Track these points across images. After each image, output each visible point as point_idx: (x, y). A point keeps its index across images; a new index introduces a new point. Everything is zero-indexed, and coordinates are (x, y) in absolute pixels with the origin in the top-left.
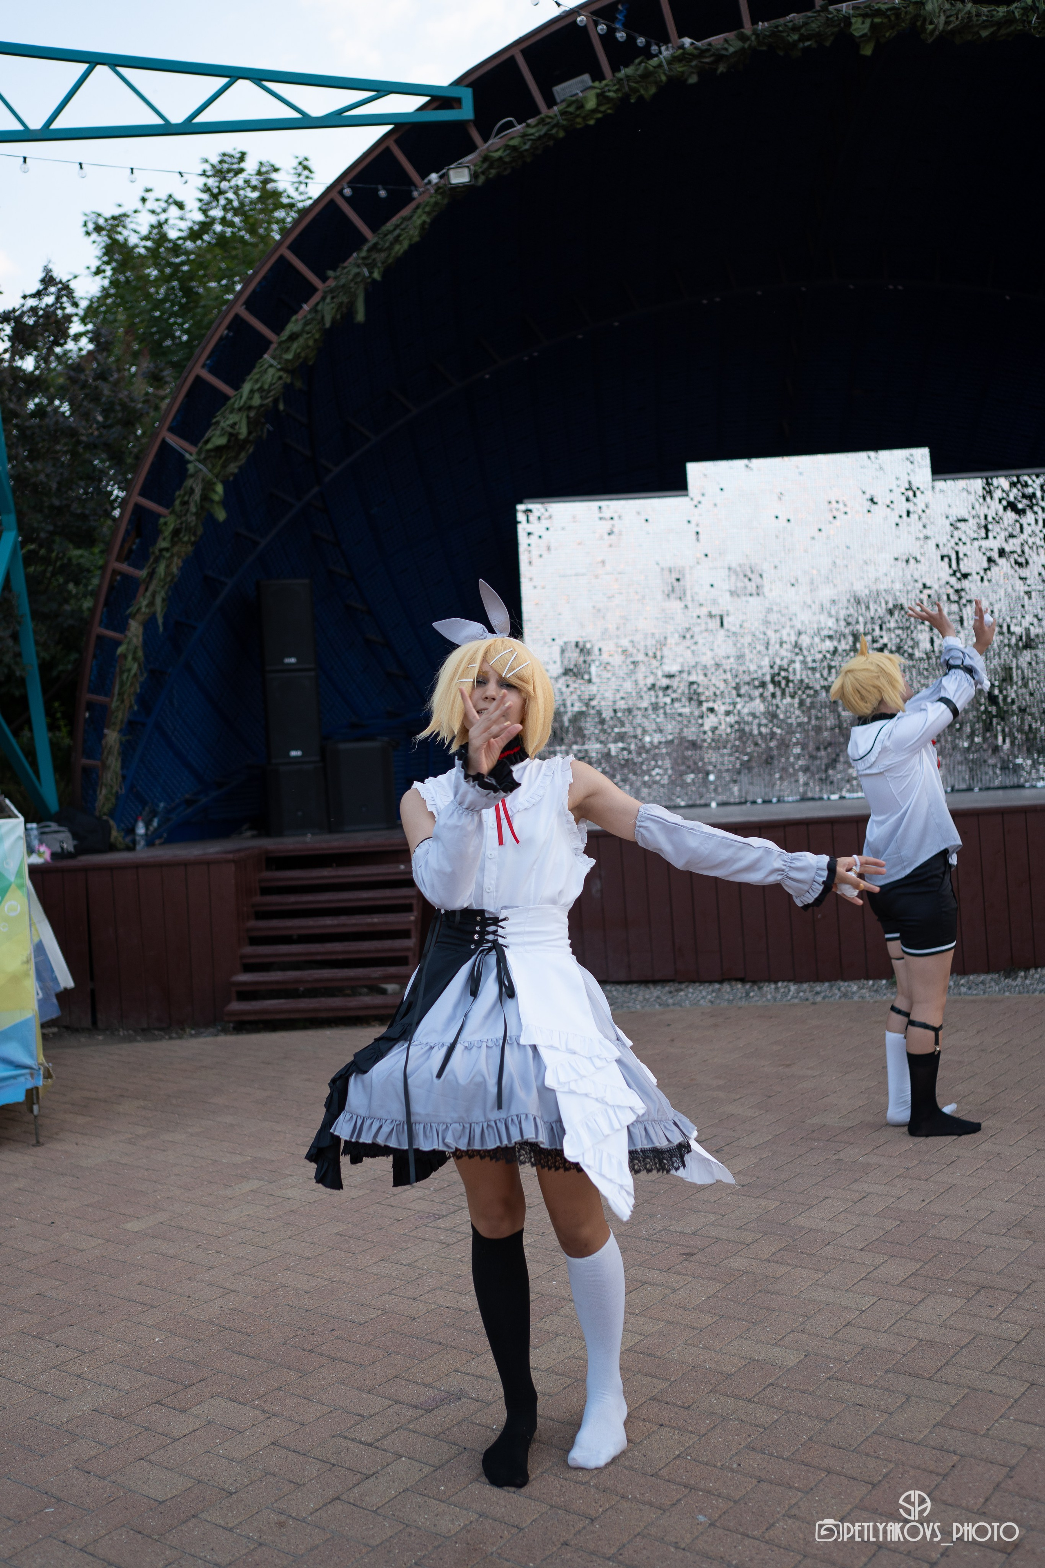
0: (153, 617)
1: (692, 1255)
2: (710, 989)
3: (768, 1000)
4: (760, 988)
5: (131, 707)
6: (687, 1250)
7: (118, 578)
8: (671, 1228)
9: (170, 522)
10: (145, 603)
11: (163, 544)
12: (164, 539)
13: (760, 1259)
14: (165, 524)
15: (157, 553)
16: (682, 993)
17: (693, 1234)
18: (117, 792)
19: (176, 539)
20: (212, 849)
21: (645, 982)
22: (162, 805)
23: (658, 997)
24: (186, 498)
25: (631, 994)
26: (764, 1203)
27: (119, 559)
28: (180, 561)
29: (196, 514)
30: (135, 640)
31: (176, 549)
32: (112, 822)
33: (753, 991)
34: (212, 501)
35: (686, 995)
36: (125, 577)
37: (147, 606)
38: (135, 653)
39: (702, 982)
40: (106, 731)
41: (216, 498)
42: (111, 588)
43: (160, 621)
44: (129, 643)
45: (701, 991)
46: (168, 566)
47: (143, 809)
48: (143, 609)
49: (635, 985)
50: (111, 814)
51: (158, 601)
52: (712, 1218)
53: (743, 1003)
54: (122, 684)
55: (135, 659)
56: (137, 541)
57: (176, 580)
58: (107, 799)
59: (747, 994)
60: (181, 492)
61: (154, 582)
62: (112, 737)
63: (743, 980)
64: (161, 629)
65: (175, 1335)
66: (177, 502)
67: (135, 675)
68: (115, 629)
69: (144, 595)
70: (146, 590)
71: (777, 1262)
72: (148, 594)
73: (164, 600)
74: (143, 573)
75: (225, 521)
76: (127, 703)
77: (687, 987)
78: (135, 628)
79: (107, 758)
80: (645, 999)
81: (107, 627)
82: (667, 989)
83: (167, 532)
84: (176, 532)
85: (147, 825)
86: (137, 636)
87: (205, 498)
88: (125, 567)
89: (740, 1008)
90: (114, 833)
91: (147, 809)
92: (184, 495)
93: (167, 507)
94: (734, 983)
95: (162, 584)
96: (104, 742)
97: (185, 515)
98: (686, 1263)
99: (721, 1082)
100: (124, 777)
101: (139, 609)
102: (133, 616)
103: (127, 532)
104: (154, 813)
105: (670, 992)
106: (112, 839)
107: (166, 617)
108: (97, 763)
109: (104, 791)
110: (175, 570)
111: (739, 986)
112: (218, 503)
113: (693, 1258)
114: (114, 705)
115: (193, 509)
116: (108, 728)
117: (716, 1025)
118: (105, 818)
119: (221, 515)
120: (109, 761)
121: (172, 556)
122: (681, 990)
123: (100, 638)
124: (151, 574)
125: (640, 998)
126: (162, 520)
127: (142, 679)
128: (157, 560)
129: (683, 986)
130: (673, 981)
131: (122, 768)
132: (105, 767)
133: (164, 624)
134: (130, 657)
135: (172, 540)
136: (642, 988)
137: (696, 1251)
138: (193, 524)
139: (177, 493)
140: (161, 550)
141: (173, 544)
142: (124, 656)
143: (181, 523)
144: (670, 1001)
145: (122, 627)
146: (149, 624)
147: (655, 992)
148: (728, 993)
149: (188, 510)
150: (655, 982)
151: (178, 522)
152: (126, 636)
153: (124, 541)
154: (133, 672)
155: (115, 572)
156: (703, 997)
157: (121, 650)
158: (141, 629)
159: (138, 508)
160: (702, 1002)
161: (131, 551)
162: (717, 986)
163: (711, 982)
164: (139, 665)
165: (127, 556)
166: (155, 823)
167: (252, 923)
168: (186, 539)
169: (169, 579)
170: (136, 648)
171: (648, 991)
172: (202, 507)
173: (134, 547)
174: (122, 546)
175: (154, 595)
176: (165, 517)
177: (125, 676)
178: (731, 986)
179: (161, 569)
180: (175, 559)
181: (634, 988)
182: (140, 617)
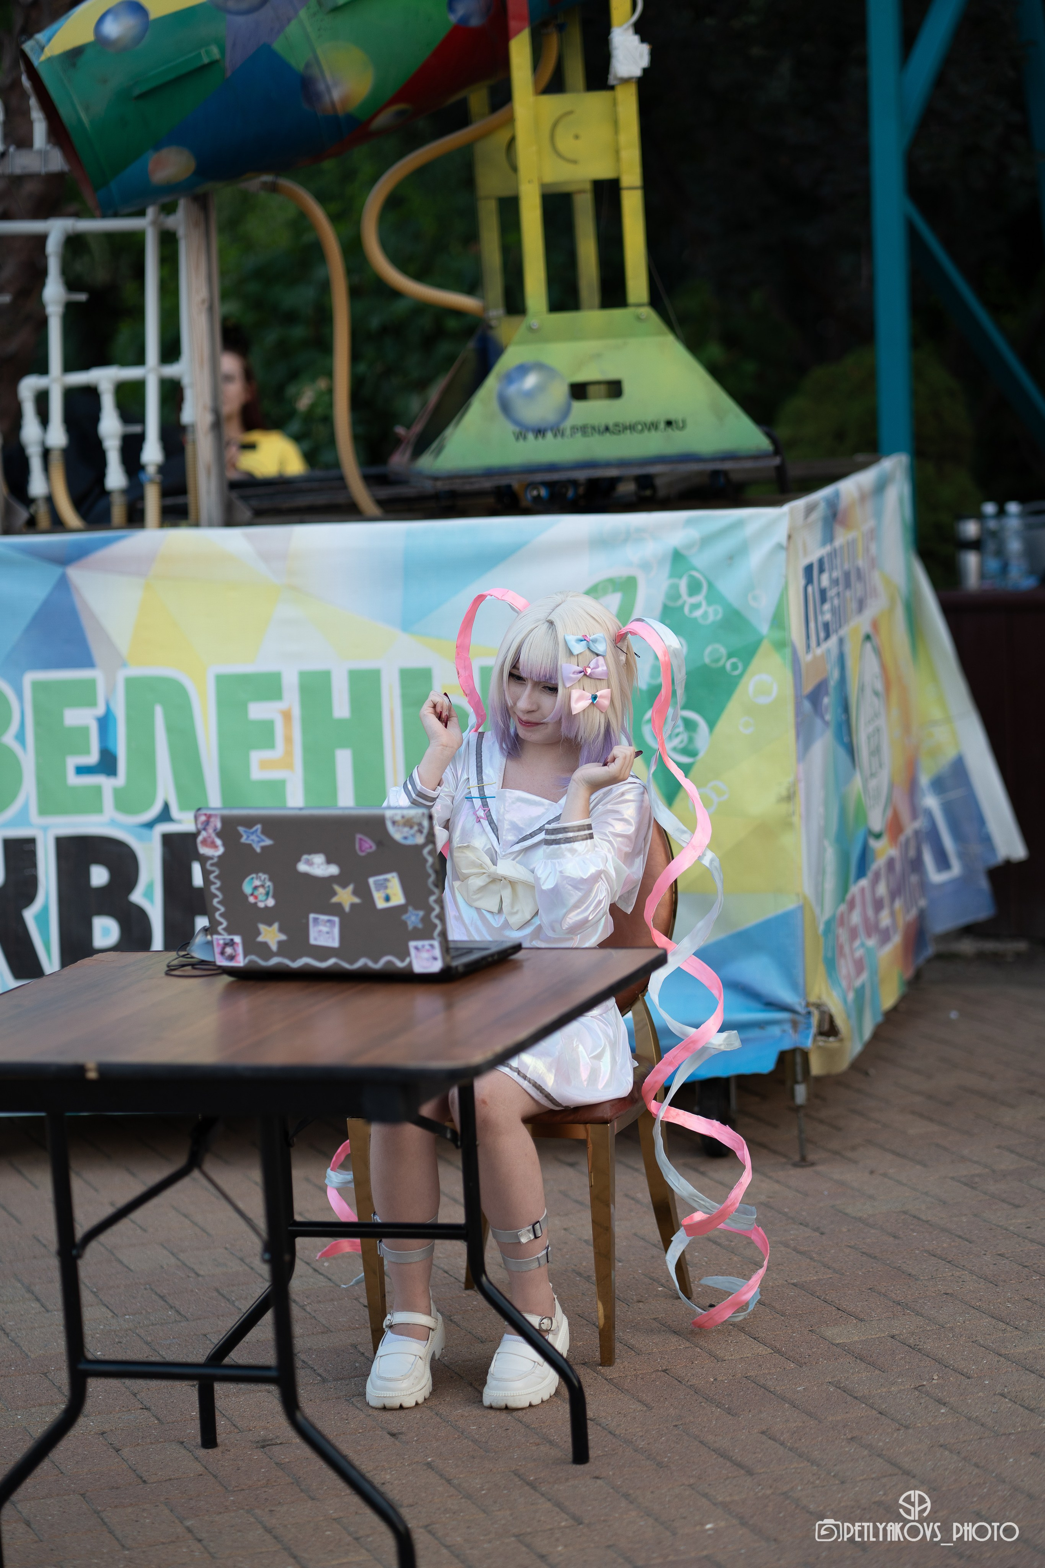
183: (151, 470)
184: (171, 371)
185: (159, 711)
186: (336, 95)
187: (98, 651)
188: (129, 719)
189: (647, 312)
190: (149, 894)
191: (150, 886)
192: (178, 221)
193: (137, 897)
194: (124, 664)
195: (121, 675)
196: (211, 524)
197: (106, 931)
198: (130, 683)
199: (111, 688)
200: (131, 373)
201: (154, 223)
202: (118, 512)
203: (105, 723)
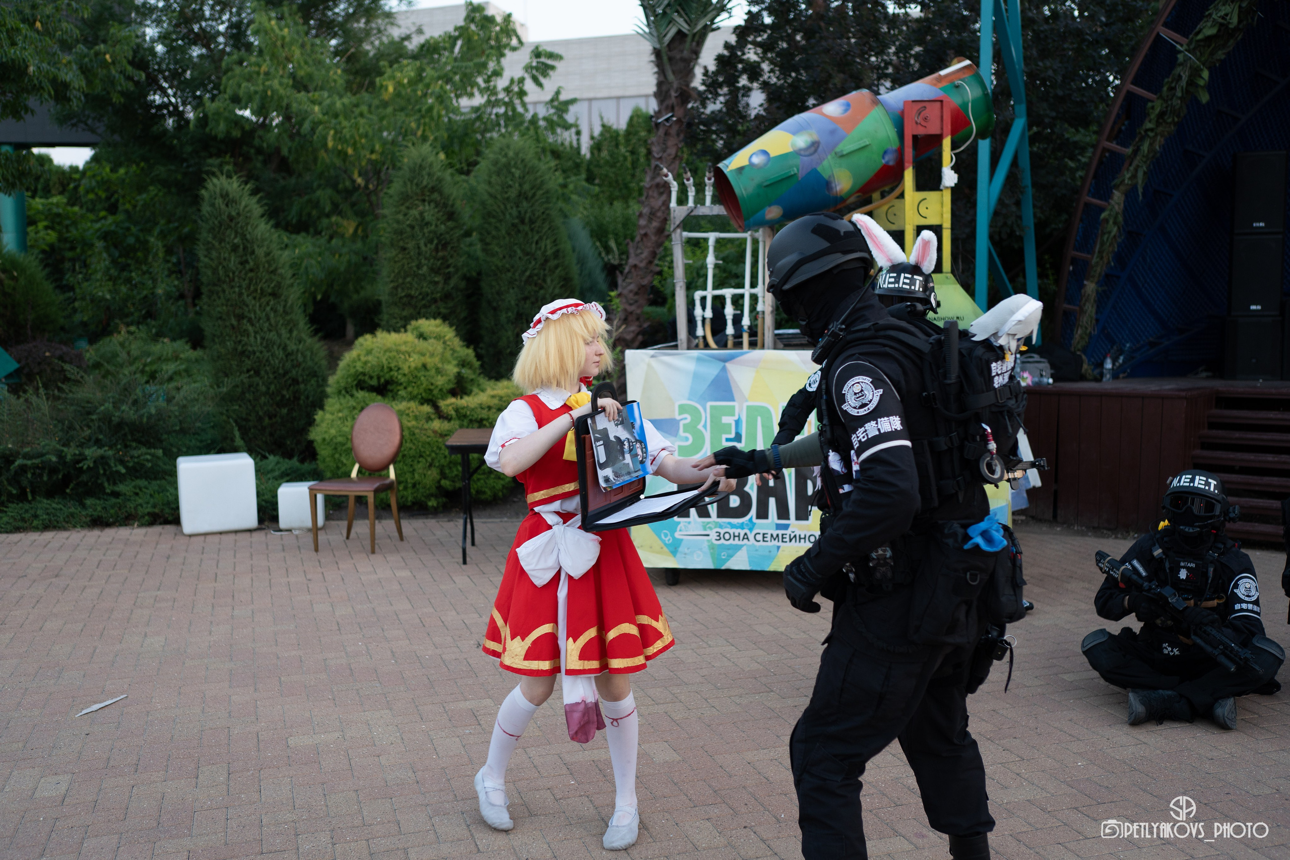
0: (1134, 188)
5: (1109, 263)
7: (1107, 154)
9: (1158, 106)
10: (1128, 176)
11: (1149, 125)
12: (1150, 121)
14: (1153, 108)
15: (1143, 133)
18: (1090, 333)
19: (1161, 121)
20: (1168, 386)
22: (1128, 345)
24: (1173, 85)
27: (1109, 139)
28: (1162, 140)
29: (1180, 98)
30: (1116, 207)
31: (1160, 129)
32: (1084, 357)
34: (1197, 86)
36: (1113, 153)
37: (1130, 179)
38: (1116, 218)
40: (1085, 282)
41: (1202, 83)
42: (1101, 162)
43: (1140, 190)
44: (1111, 210)
46: (1151, 144)
47: (1112, 347)
48: (1126, 181)
50: (1084, 350)
51: (1140, 174)
54: (1102, 244)
55: (1115, 223)
56: (1126, 123)
57: (1158, 155)
58: (1082, 338)
60: (1170, 80)
61: (1138, 158)
62: (1090, 287)
64: (1141, 198)
65: (1094, 764)
66: (1165, 89)
67: (1115, 236)
68: (1100, 199)
69: (1128, 170)
70: (1130, 165)
72: (1132, 168)
73: (1145, 173)
74: (1129, 151)
75: (1208, 103)
76: (1105, 260)
78: (1118, 196)
79: (1084, 304)
81: (1094, 197)
83: (1153, 116)
84: (1162, 115)
85: (1114, 362)
86: (1118, 204)
87: (1191, 83)
88: (1113, 146)
90: (1085, 366)
91: (1115, 347)
92: (1172, 82)
93: (1156, 94)
95: (1144, 159)
96: (1083, 291)
97: (1171, 99)
100: (1097, 320)
101: (1124, 180)
102: (1116, 187)
103: (1118, 115)
104: (1121, 352)
106: (1083, 370)
107: (1144, 189)
108: (1077, 308)
109: (1080, 332)
110: (1157, 148)
112: (1202, 87)
114: (1094, 260)
115: (1179, 94)
116: (1088, 280)
118: (1078, 353)
119: (1204, 98)
120: (1086, 307)
121: (1156, 135)
123: (1087, 205)
124: (1136, 152)
126: (1150, 104)
127: (1119, 240)
128: (1142, 139)
131: (1097, 313)
132: (1082, 311)
133: (1144, 194)
134: (1111, 222)
135: (1157, 121)
138: (1177, 107)
139: (1166, 80)
140: (1147, 130)
141: (1158, 124)
142: (1106, 221)
143: (1167, 107)
145: (1106, 196)
146: (1130, 195)
149: (1174, 95)
151: (1165, 105)
152: (1109, 204)
153: (1115, 123)
154: (1113, 234)
155: (1105, 150)
157: (1104, 215)
158: (1123, 198)
159: (1129, 93)
161: (1120, 131)
164: (1119, 228)
165: (1117, 136)
166: (1121, 360)
167: (1198, 452)
168: (1170, 120)
169: (1151, 155)
170: (1117, 214)
172: (1187, 91)
173: (1123, 128)
174: (1113, 128)
175: (1136, 170)
176: (1152, 101)
177: (1106, 237)
179: (1145, 147)
180: (1159, 138)
182: (1122, 188)
183: (746, 328)
184: (754, 291)
185: (759, 419)
186: (838, 188)
187: (736, 396)
188: (747, 421)
189: (950, 276)
190: (751, 488)
191: (752, 485)
192: (760, 234)
193: (747, 489)
194: (746, 401)
195: (745, 405)
196: (769, 349)
197: (735, 501)
198: (749, 408)
199: (741, 410)
200: (739, 291)
201: (751, 236)
202: (730, 343)
203: (737, 423)
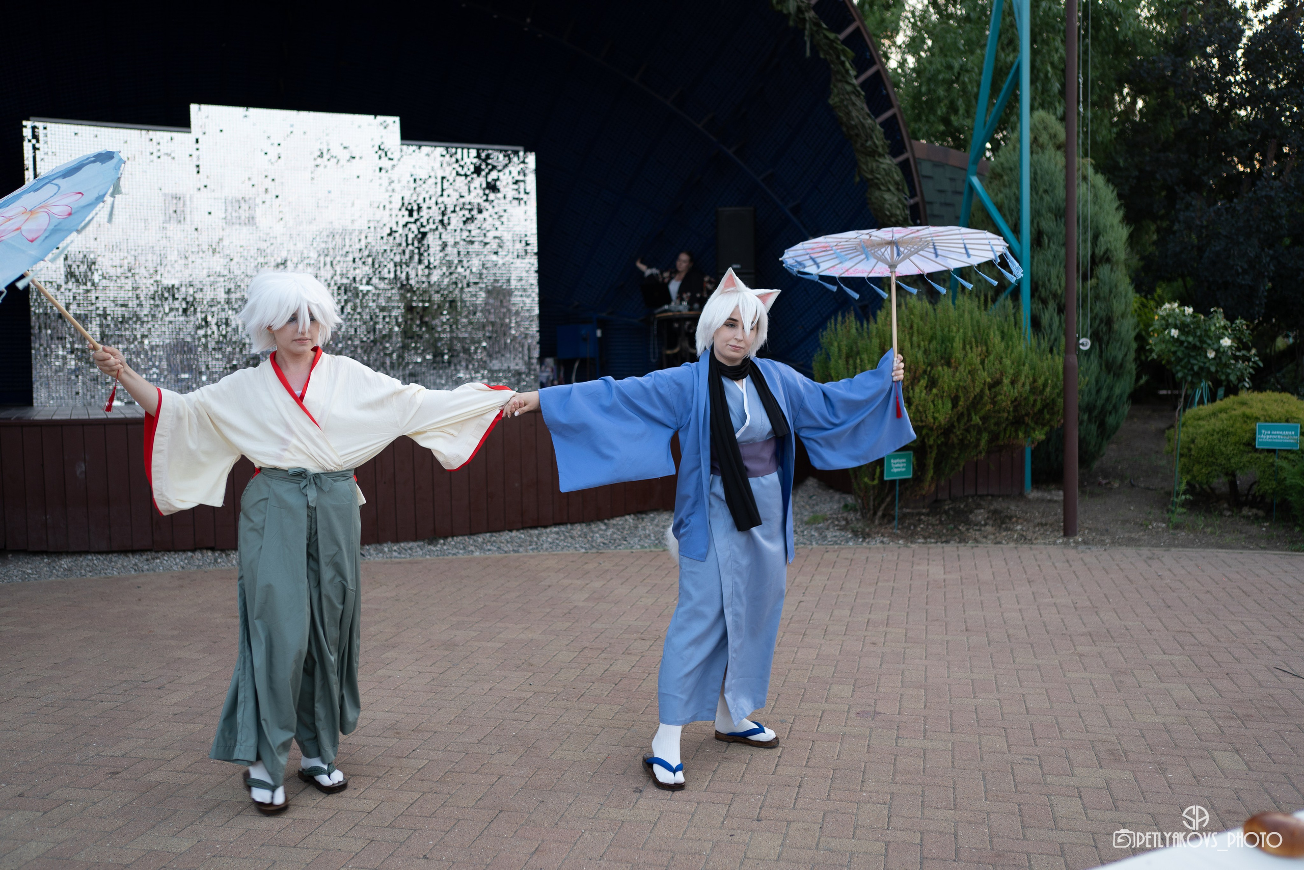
1: (117, 773)
2: (184, 557)
3: (233, 565)
4: (227, 555)
6: (113, 770)
8: (103, 754)
13: (178, 772)
16: (158, 561)
17: (123, 756)
21: (125, 551)
23: (136, 564)
25: (111, 561)
26: (190, 726)
33: (222, 558)
35: (161, 563)
39: (176, 551)
45: (175, 559)
49: (115, 555)
52: (142, 742)
53: (211, 568)
59: (216, 560)
63: (213, 549)
71: (191, 772)
77: (163, 555)
80: (123, 566)
82: (145, 557)
89: (206, 572)
94: (205, 551)
98: (110, 781)
99: (175, 633)
105: (147, 560)
111: (210, 554)
113: (117, 776)
117: (182, 586)
122: (157, 558)
125: (119, 565)
129: (160, 555)
130: (150, 550)
136: (122, 557)
137: (120, 770)
144: (146, 567)
147: (134, 559)
148: (199, 560)
150: (134, 552)
156: (176, 564)
160: (175, 568)
162: (190, 554)
163: (184, 551)
171: (127, 559)
178: (202, 554)
181: (114, 557)
